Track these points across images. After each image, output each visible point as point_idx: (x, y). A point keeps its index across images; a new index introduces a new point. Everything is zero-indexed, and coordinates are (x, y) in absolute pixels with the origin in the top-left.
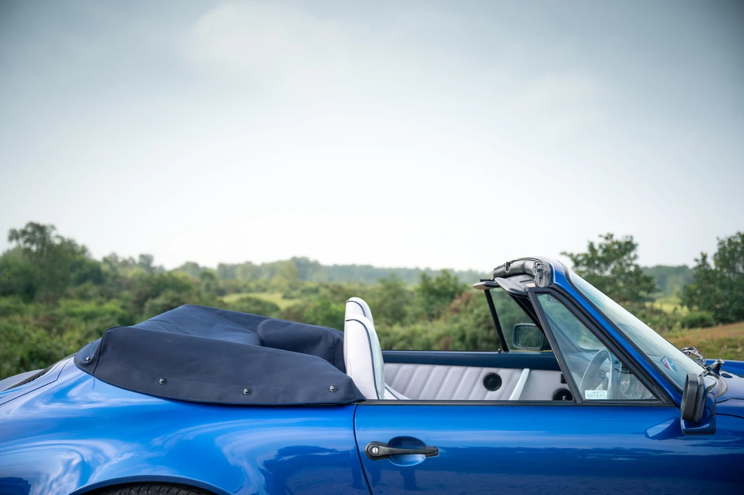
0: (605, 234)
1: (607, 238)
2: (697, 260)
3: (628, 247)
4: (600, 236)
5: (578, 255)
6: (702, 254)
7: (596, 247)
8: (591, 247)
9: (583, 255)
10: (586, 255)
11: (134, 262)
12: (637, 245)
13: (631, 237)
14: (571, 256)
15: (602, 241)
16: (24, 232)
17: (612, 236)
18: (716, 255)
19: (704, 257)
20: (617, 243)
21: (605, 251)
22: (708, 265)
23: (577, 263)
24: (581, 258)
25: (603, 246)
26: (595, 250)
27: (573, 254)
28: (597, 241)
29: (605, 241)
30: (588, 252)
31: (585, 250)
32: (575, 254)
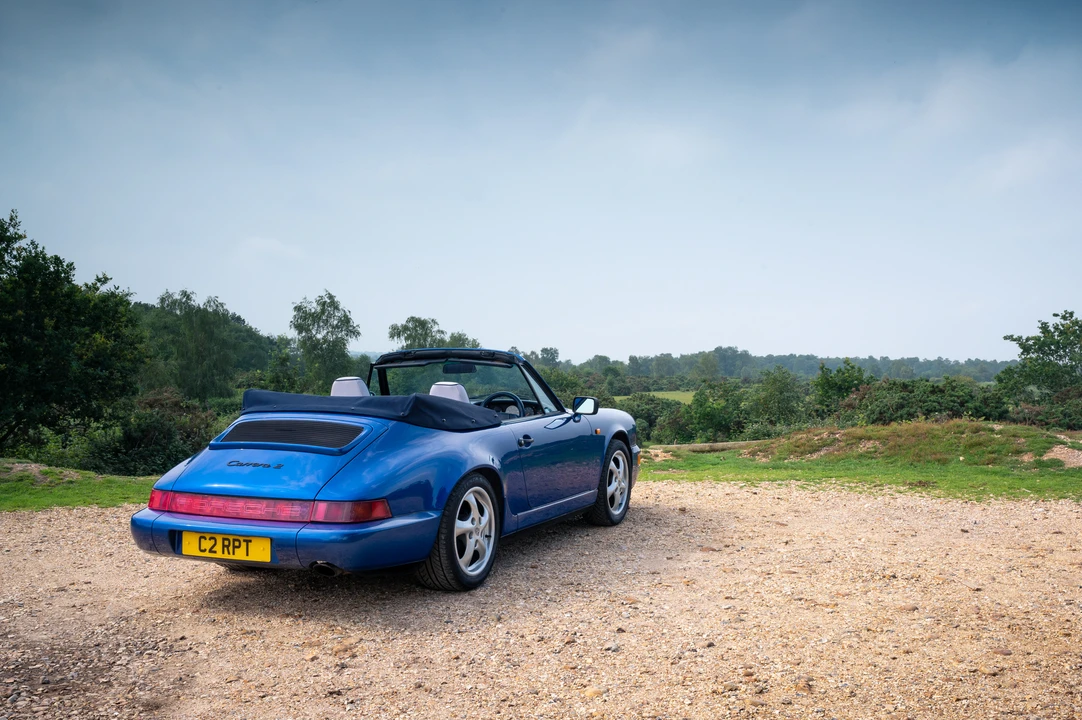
0: (1061, 312)
1: (1064, 318)
4: (1056, 315)
5: (1028, 339)
7: (1053, 330)
8: (1044, 327)
9: (1032, 338)
10: (1037, 339)
11: (536, 356)
14: (1018, 340)
15: (1058, 320)
16: (406, 328)
17: (1071, 314)
20: (1077, 323)
21: (1061, 333)
23: (1026, 349)
24: (1031, 342)
25: (1060, 327)
26: (1049, 332)
27: (1020, 338)
28: (1052, 322)
29: (1062, 321)
30: (1041, 335)
31: (1037, 333)
32: (1024, 338)
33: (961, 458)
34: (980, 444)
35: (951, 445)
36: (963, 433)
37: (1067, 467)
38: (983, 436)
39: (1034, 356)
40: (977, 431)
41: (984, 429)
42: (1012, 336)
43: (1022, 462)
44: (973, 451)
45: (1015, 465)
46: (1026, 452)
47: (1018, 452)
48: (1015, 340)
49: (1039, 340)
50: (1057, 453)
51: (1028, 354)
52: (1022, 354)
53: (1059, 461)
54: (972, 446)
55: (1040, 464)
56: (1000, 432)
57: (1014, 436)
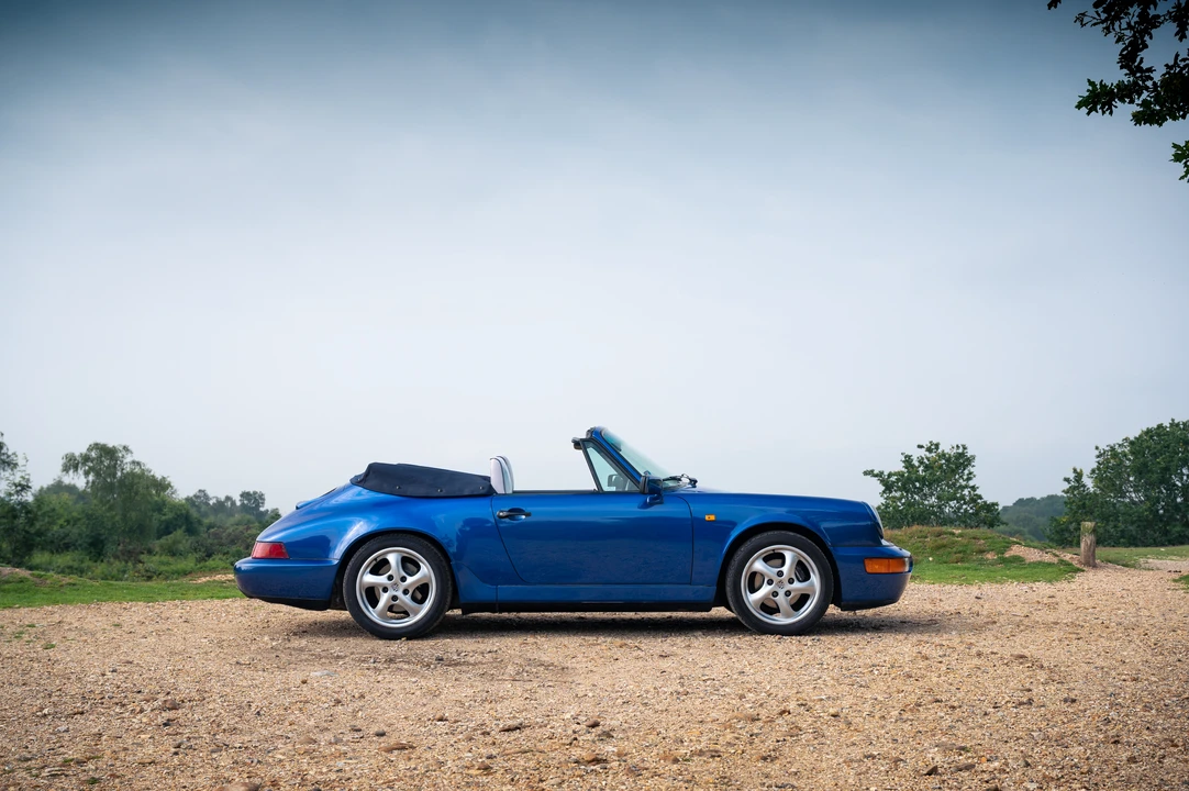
0: (926, 443)
1: (929, 450)
2: (1067, 480)
3: (960, 462)
4: (920, 447)
5: (890, 475)
6: (1075, 470)
7: (917, 464)
8: (908, 460)
9: (895, 474)
10: (900, 474)
11: (233, 503)
12: (974, 457)
13: (965, 448)
14: (879, 475)
15: (923, 453)
16: (86, 458)
17: (937, 446)
18: (1093, 471)
19: (1079, 475)
20: (943, 455)
21: (927, 468)
22: (1084, 486)
23: (888, 487)
24: (893, 479)
25: (925, 461)
26: (913, 466)
27: (882, 473)
28: (916, 454)
29: (927, 453)
30: (904, 470)
31: (900, 467)
32: (886, 473)
33: (931, 559)
34: (945, 546)
35: (918, 548)
36: (926, 537)
37: (1027, 562)
38: (945, 540)
39: (898, 494)
40: (939, 535)
41: (946, 533)
42: (872, 471)
43: (987, 559)
44: (941, 551)
45: (982, 562)
46: (988, 552)
47: (982, 552)
48: (876, 476)
49: (903, 476)
50: (1016, 550)
51: (891, 492)
52: (884, 492)
53: (1020, 557)
54: (939, 547)
55: (1004, 561)
56: (961, 535)
57: (974, 538)
